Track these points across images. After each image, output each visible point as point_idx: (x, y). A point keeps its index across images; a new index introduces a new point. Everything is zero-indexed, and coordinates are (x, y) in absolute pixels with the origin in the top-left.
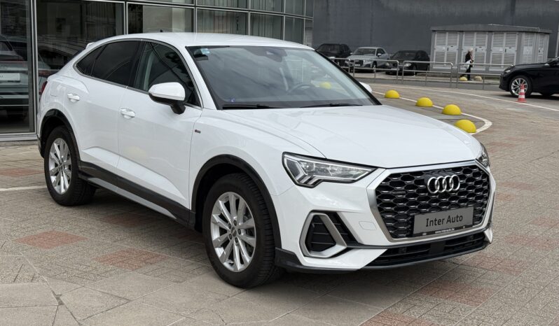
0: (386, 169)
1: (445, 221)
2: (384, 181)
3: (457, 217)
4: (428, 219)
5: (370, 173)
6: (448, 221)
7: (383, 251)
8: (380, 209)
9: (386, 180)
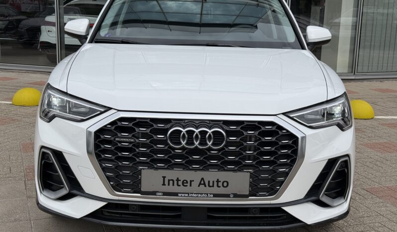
0: (119, 110)
1: (195, 184)
2: (109, 124)
3: (218, 181)
4: (164, 177)
5: (102, 113)
6: (200, 184)
7: (102, 204)
8: (98, 156)
9: (113, 123)
